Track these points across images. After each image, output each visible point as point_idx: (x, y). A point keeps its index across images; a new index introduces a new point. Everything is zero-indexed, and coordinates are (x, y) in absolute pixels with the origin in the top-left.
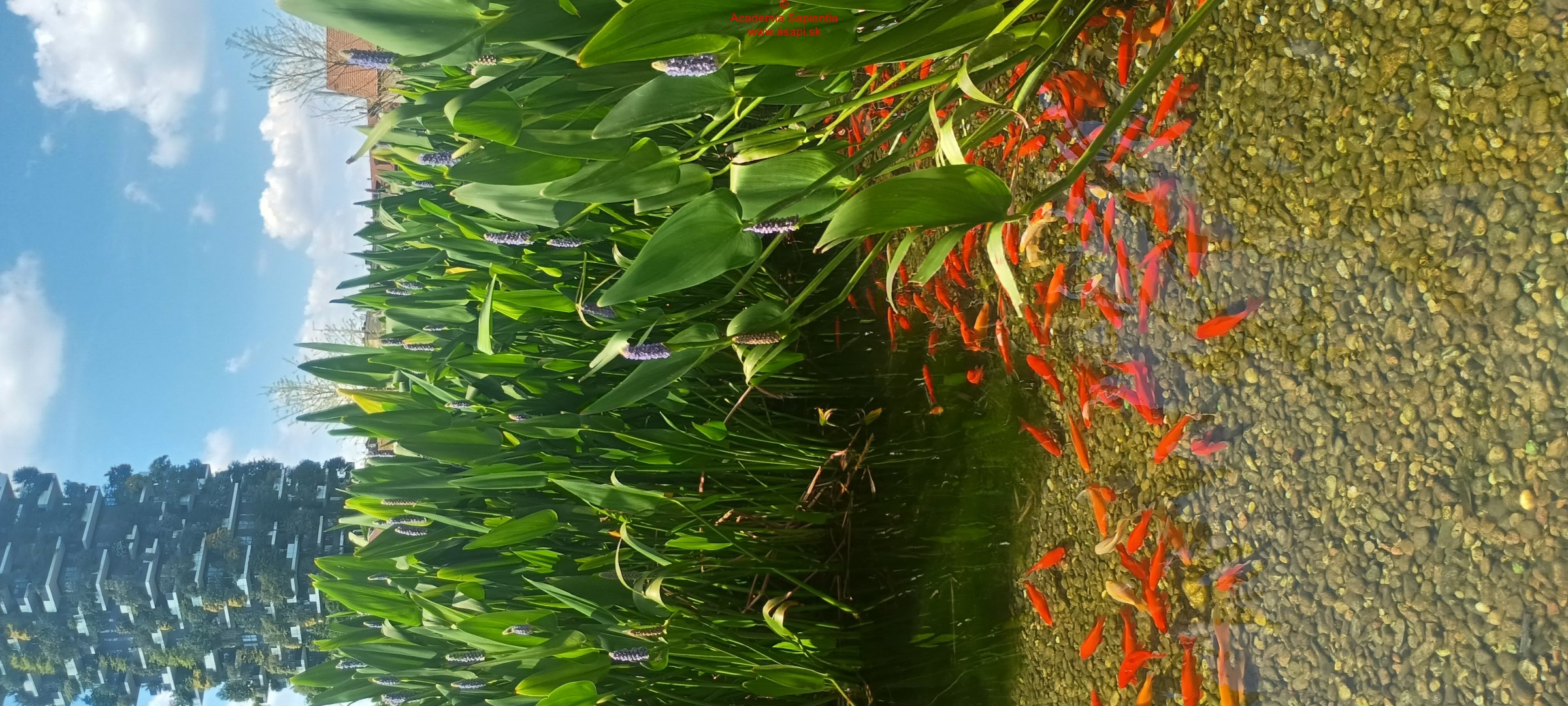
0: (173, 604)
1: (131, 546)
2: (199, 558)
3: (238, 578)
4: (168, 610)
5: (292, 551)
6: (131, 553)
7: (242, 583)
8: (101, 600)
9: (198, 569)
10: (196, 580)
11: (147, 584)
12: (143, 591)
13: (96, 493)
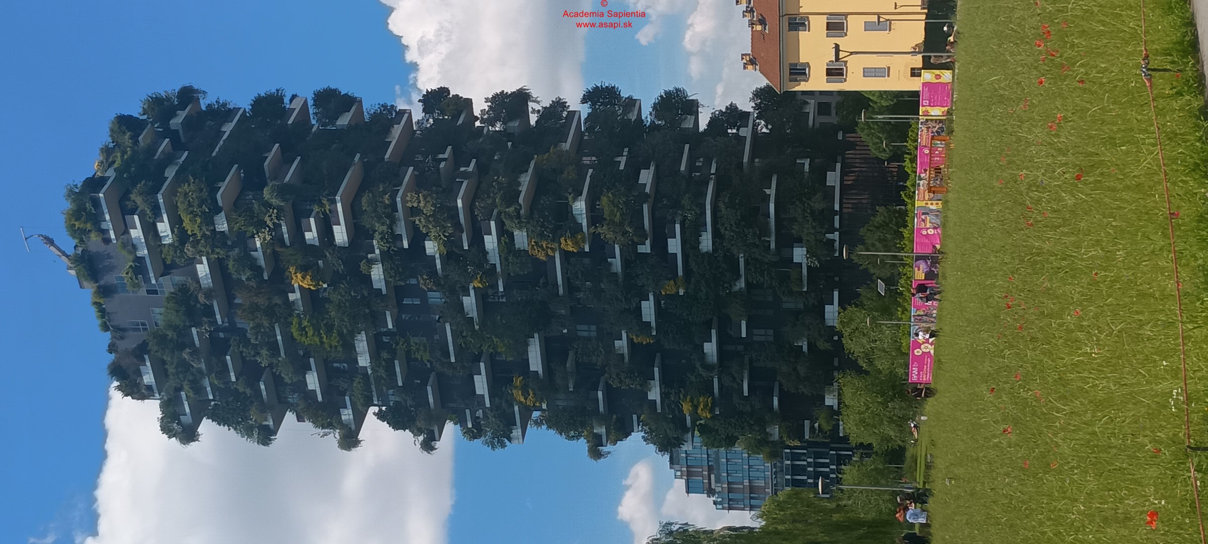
0: (491, 242)
1: (442, 165)
2: (525, 180)
3: (575, 199)
4: (485, 253)
5: (646, 177)
6: (442, 171)
7: (580, 206)
8: (401, 229)
9: (523, 189)
10: (521, 200)
11: (460, 203)
12: (453, 212)
13: (406, 115)
